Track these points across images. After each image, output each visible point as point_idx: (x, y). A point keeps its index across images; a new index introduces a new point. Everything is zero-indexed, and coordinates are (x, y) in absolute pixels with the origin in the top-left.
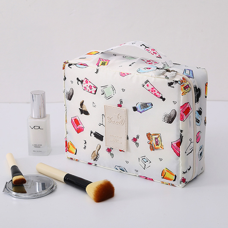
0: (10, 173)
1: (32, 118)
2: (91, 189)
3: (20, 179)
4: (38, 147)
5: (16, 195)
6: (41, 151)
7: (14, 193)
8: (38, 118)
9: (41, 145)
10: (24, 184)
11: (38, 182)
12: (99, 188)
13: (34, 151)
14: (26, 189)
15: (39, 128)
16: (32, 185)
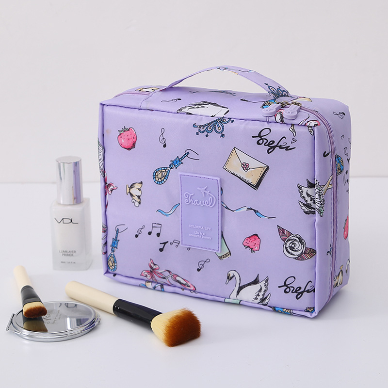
0: (19, 298)
1: (60, 204)
2: (159, 324)
3: (37, 308)
4: (70, 255)
5: (30, 336)
6: (74, 263)
7: (26, 332)
8: (70, 205)
9: (75, 252)
10: (43, 317)
12: (174, 322)
13: (62, 262)
14: (47, 326)
15: (71, 221)
16: (57, 318)
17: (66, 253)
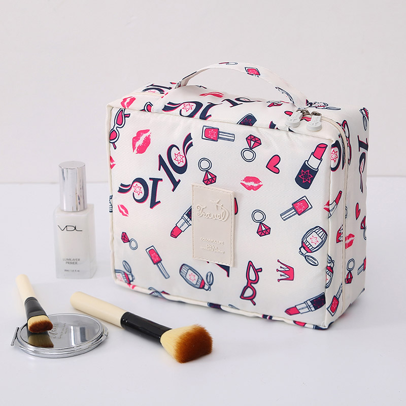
0: (22, 311)
1: (63, 210)
2: (170, 340)
3: (42, 322)
4: (73, 263)
5: (35, 352)
6: (78, 271)
7: (32, 348)
8: (73, 212)
9: (79, 260)
10: (48, 331)
11: (74, 326)
12: (185, 339)
13: (65, 270)
14: (53, 341)
15: (75, 228)
16: (64, 332)
17: (70, 261)
